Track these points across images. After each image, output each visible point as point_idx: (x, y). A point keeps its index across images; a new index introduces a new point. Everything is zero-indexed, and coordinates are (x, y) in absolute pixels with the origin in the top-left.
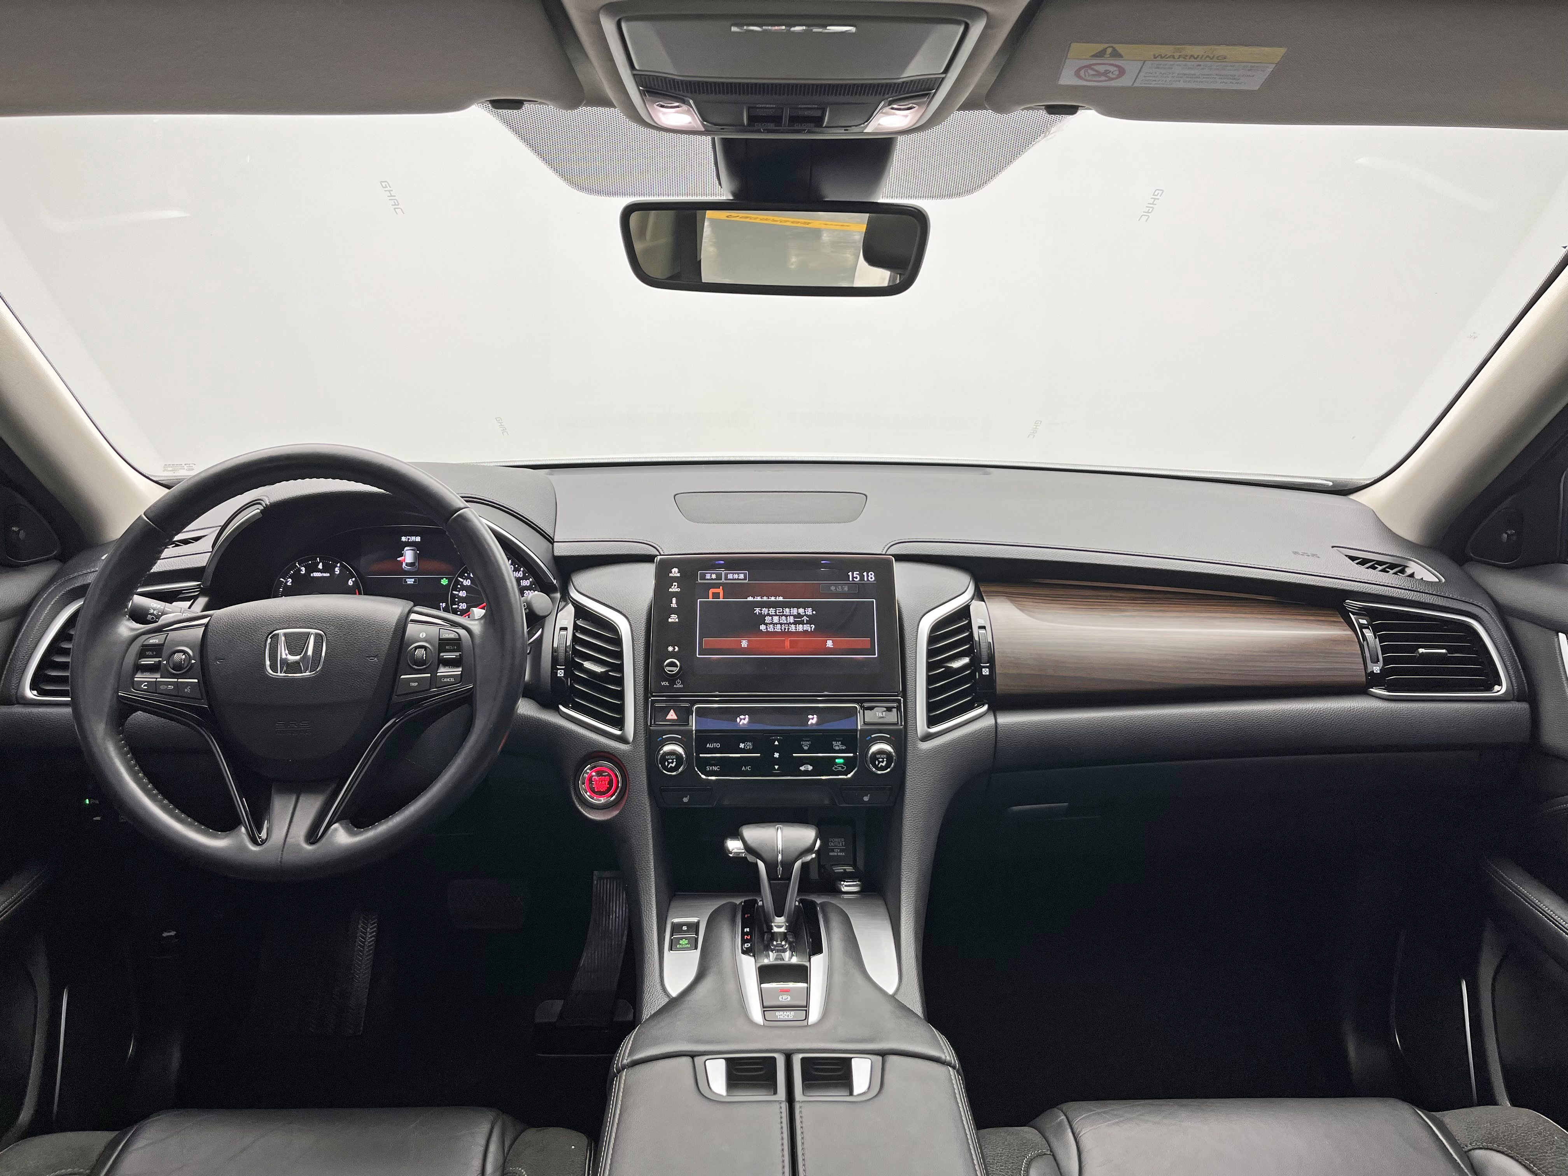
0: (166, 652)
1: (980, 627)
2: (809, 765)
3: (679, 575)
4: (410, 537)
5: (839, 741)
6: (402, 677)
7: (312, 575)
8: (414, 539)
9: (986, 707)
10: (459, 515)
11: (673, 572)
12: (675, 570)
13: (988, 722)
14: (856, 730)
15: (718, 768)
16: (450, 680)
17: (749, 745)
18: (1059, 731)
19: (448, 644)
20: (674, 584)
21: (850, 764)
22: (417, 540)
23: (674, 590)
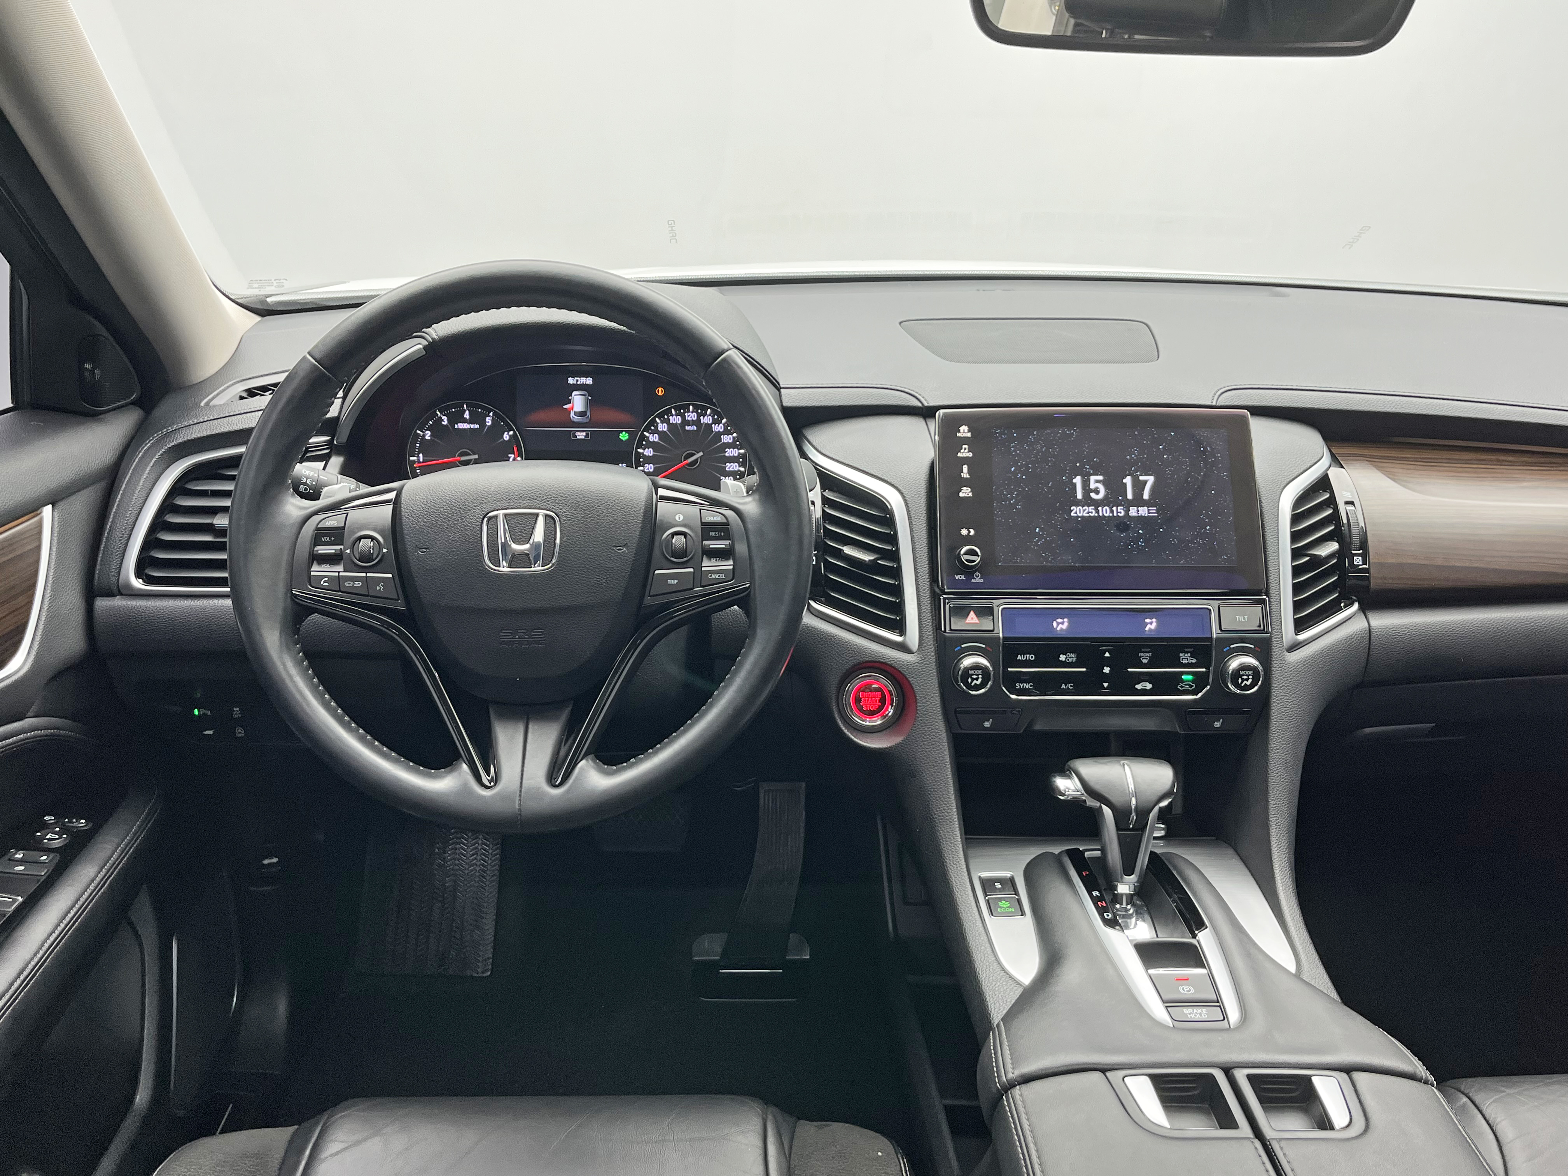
0: (349, 539)
1: (1347, 503)
2: (1147, 683)
3: (969, 435)
4: (578, 379)
5: (1187, 652)
6: (657, 572)
7: (456, 426)
8: (584, 381)
9: (1356, 606)
10: (724, 360)
11: (962, 431)
12: (964, 429)
13: (1359, 625)
14: (1211, 638)
15: (1031, 686)
16: (719, 576)
17: (1072, 658)
18: (1449, 636)
19: (714, 530)
20: (964, 446)
21: (1200, 681)
22: (588, 383)
23: (964, 455)
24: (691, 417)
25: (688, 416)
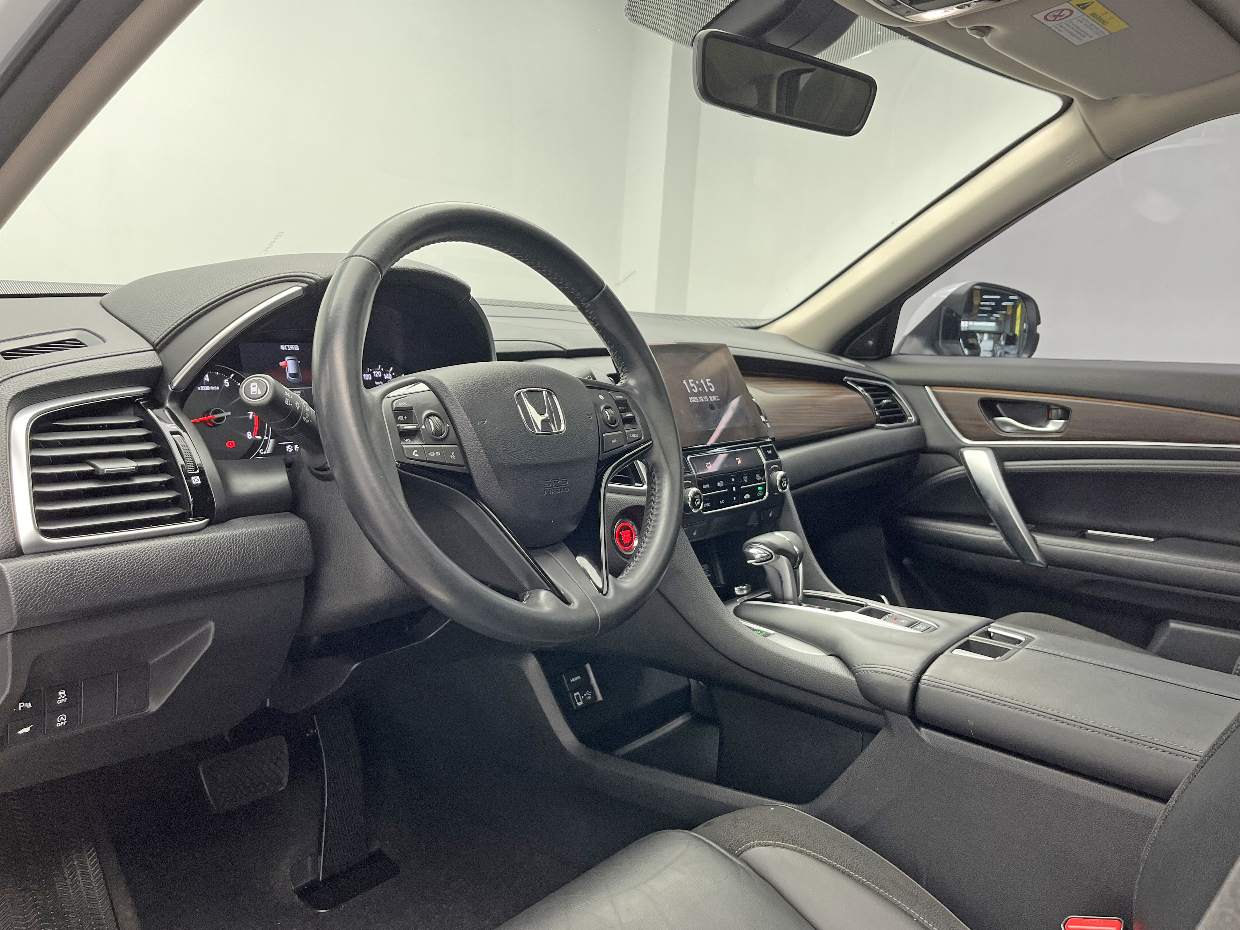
0: (418, 416)
2: (748, 494)
4: (288, 346)
5: (758, 473)
6: (604, 435)
7: (199, 388)
8: (293, 348)
14: (763, 464)
15: (710, 504)
16: (635, 435)
17: (722, 483)
19: (621, 405)
22: (296, 349)
24: (378, 375)
25: (376, 374)
